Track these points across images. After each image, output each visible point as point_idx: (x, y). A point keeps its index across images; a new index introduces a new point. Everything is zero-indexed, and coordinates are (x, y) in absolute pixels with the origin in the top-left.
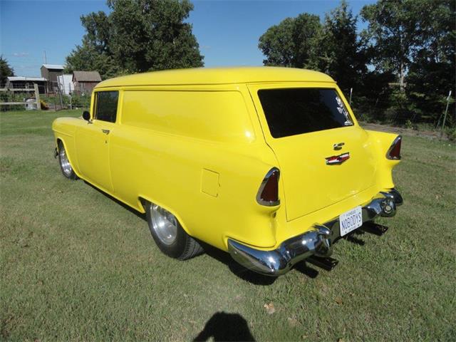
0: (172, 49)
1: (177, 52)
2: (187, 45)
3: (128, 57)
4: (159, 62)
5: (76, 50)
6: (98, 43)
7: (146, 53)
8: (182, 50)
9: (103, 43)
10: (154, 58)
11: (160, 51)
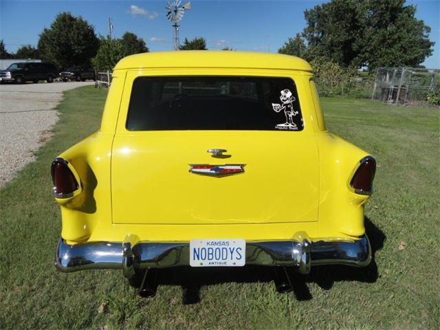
0: (384, 36)
1: (389, 39)
2: (405, 31)
3: (336, 46)
4: (366, 51)
5: (288, 42)
6: (315, 35)
7: (354, 42)
8: (396, 36)
9: (320, 35)
10: (361, 47)
11: (370, 38)
